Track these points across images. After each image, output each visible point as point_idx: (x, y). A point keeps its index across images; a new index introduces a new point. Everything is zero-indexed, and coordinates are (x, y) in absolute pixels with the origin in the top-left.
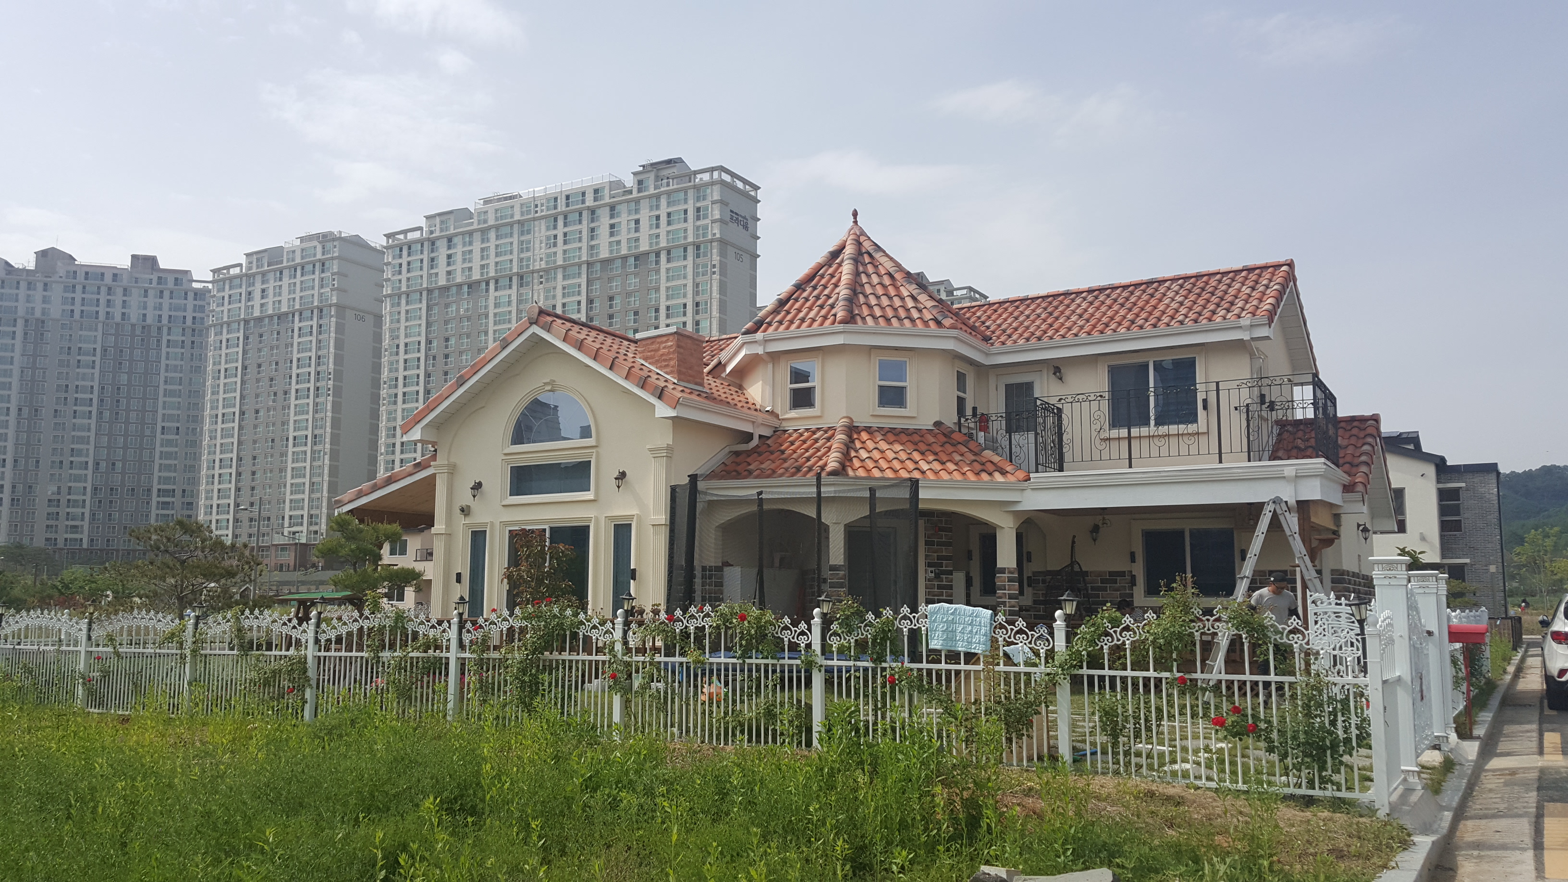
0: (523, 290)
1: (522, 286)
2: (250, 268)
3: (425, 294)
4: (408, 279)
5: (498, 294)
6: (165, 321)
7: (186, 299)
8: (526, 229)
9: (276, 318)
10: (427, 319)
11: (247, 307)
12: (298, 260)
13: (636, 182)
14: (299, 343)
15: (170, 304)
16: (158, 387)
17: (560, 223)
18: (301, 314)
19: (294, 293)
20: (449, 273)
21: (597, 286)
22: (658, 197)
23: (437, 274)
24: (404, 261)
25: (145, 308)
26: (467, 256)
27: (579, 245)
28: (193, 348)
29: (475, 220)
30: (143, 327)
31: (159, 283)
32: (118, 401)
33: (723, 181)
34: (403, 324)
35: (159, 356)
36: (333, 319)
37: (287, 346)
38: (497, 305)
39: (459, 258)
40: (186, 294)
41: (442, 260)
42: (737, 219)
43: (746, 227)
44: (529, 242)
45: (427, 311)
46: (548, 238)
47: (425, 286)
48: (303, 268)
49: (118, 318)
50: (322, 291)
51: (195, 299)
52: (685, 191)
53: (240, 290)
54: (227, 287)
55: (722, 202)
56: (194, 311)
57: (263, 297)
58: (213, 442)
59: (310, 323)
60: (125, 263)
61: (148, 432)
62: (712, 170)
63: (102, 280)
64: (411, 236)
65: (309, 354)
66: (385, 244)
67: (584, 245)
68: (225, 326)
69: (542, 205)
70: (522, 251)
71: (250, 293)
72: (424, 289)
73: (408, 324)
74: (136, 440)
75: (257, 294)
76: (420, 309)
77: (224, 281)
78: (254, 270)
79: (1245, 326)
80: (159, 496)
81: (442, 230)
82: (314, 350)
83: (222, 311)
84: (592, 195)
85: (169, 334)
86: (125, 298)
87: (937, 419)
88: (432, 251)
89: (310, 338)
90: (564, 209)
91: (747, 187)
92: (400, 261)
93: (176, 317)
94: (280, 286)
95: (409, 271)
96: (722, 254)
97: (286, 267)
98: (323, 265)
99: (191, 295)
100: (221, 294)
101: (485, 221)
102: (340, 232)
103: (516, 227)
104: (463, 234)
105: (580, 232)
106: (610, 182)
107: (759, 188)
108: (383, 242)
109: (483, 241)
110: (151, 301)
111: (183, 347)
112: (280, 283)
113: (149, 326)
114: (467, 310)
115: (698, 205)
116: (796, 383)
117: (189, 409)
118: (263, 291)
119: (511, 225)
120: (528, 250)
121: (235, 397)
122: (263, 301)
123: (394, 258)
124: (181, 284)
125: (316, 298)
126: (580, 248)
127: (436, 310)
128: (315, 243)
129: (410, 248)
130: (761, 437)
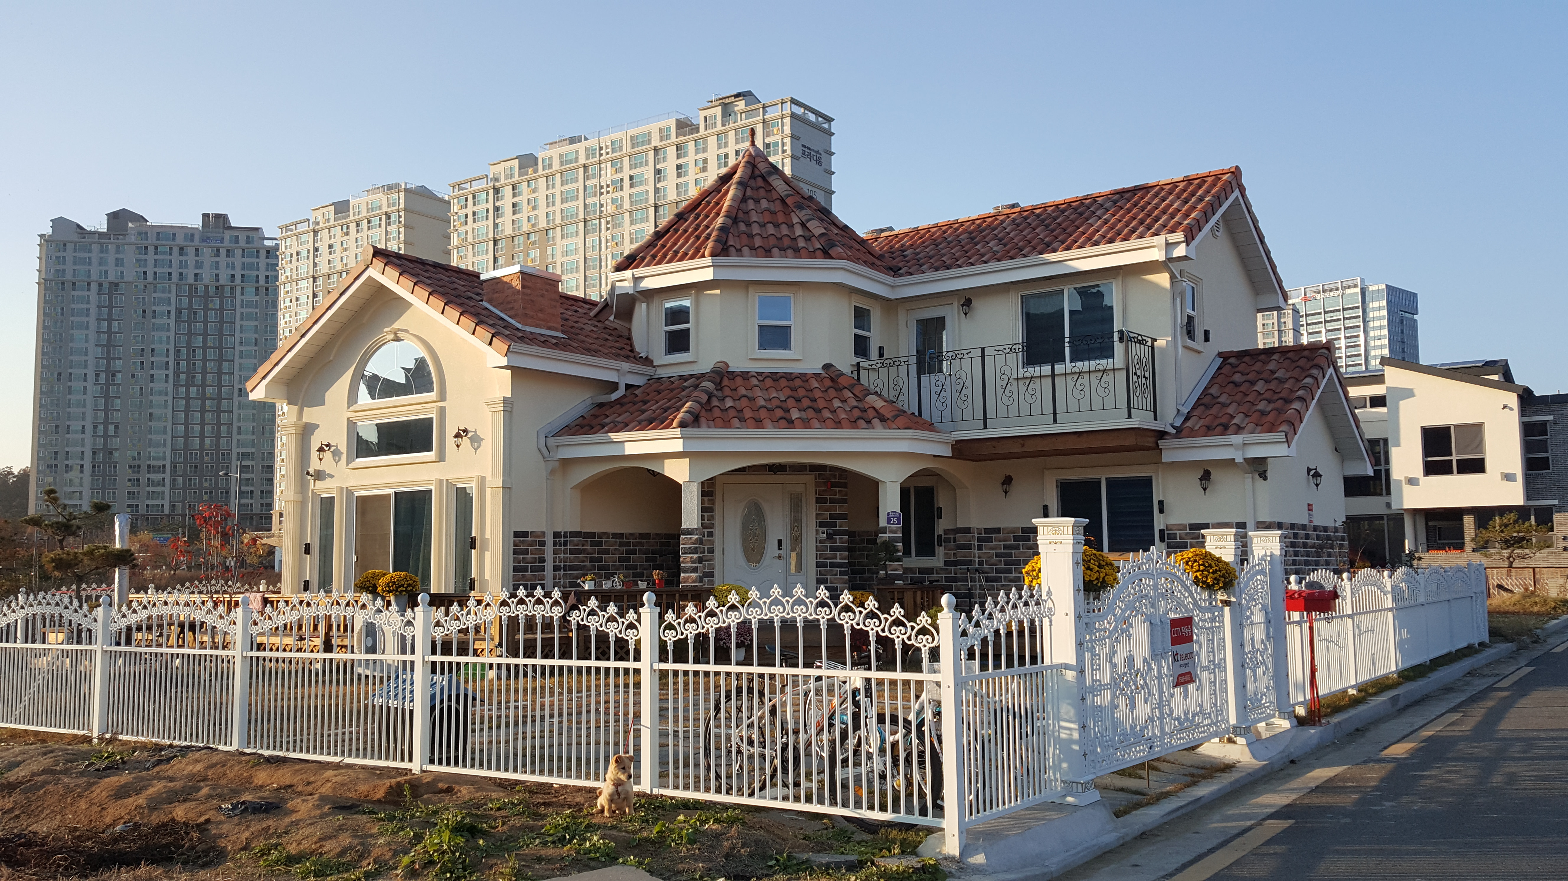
0: (590, 238)
1: (588, 233)
2: (317, 224)
3: (492, 244)
4: (474, 230)
5: (565, 242)
6: (238, 279)
7: (258, 257)
8: (591, 173)
11: (315, 264)
12: (366, 213)
13: (704, 119)
15: (243, 263)
16: (233, 348)
17: (626, 165)
20: (515, 222)
22: (726, 133)
23: (502, 224)
24: (469, 211)
25: (217, 268)
26: (532, 203)
27: (646, 188)
28: (267, 307)
29: (540, 166)
30: (217, 288)
31: (231, 241)
32: (194, 364)
33: (794, 113)
38: (564, 255)
39: (524, 206)
40: (258, 252)
41: (507, 209)
42: (810, 153)
43: (819, 162)
44: (595, 187)
46: (614, 182)
47: (492, 236)
48: (370, 222)
49: (191, 280)
50: (389, 244)
51: (267, 257)
52: (754, 126)
53: (308, 247)
54: (295, 243)
55: (793, 137)
56: (267, 270)
57: (330, 254)
60: (196, 222)
62: (783, 103)
63: (174, 240)
64: (476, 185)
66: (451, 194)
67: (651, 188)
68: (295, 284)
69: (607, 147)
70: (588, 196)
71: (318, 250)
72: (491, 240)
75: (325, 250)
76: (487, 260)
77: (291, 237)
78: (321, 226)
79: (1161, 245)
81: (507, 177)
83: (293, 270)
84: (658, 134)
85: (242, 294)
86: (197, 258)
87: (827, 362)
88: (498, 200)
90: (629, 150)
91: (820, 119)
92: (466, 211)
93: (249, 276)
94: (350, 241)
95: (475, 221)
97: (354, 221)
98: (391, 217)
99: (263, 253)
100: (289, 251)
101: (550, 167)
102: (407, 183)
103: (581, 171)
105: (647, 174)
106: (677, 120)
107: (833, 120)
108: (449, 191)
109: (548, 188)
110: (223, 261)
111: (257, 307)
113: (223, 286)
115: (768, 140)
116: (672, 325)
119: (576, 169)
123: (459, 209)
124: (253, 242)
126: (647, 191)
127: (503, 261)
128: (383, 195)
129: (474, 197)
130: (628, 387)
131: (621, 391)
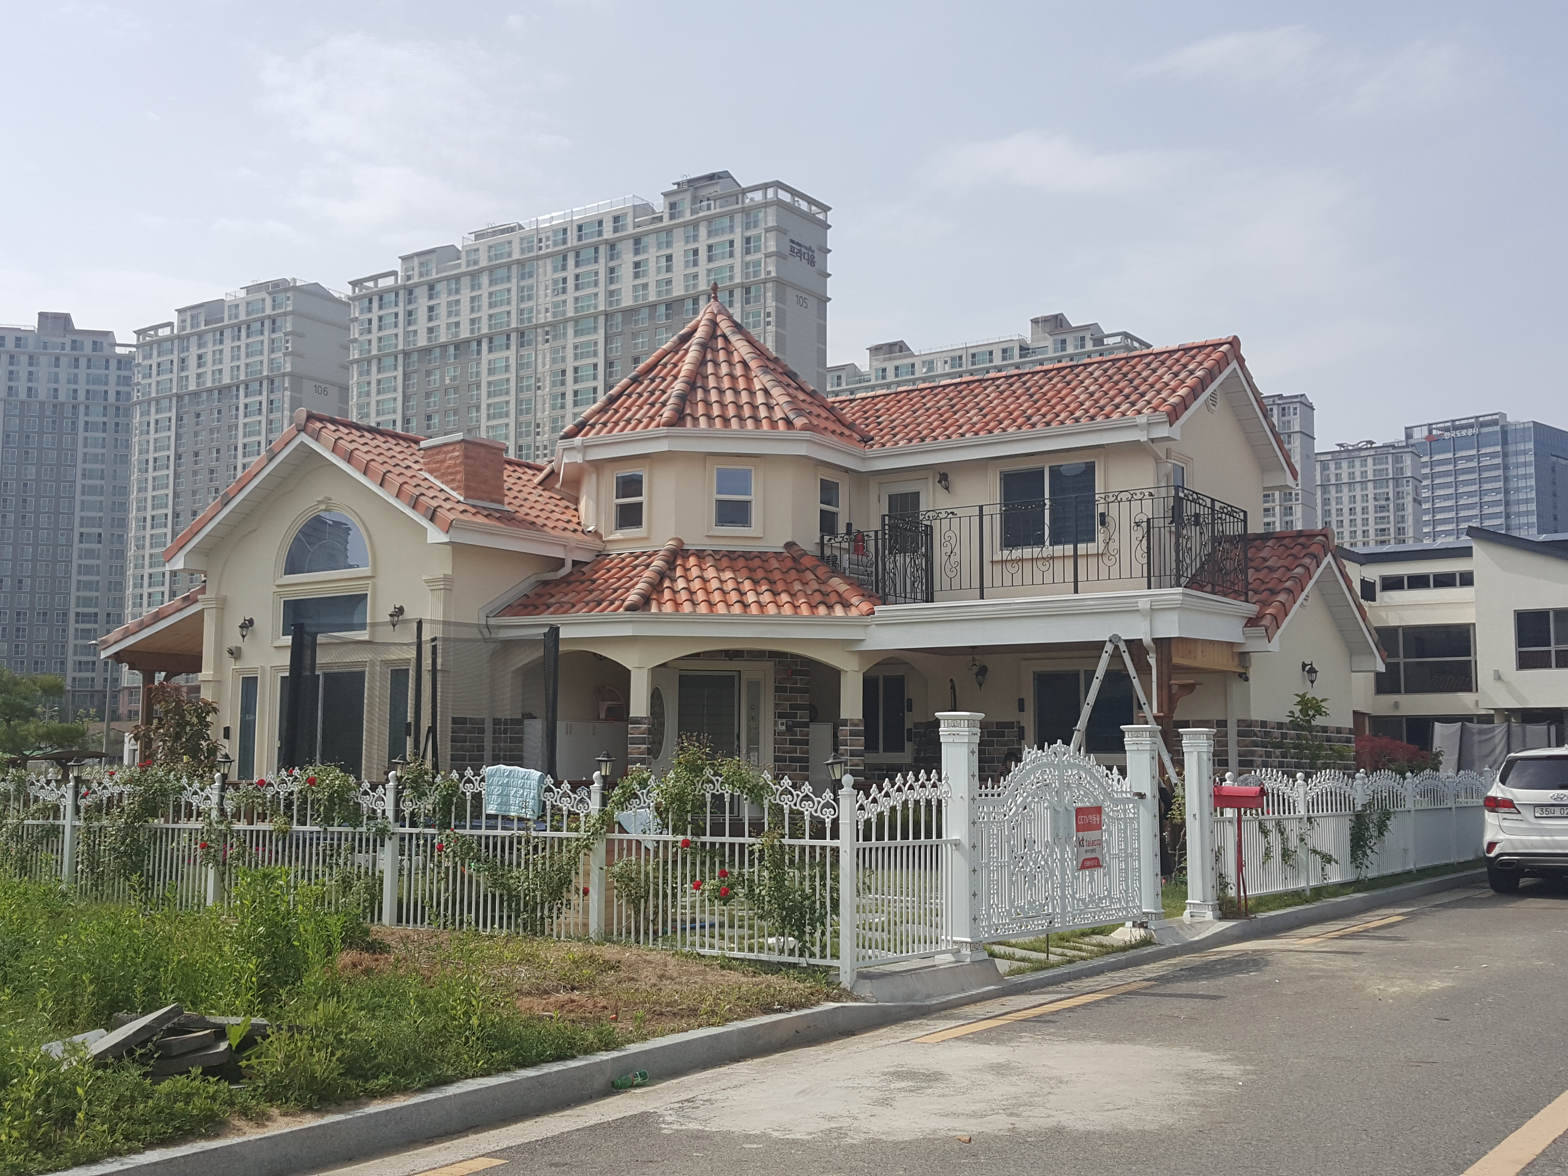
0: (524, 352)
1: (522, 346)
2: (183, 328)
3: (400, 357)
4: (380, 339)
5: (492, 356)
6: (81, 396)
7: (107, 368)
8: (527, 270)
9: (216, 392)
10: (404, 392)
11: (180, 379)
12: (243, 317)
13: (668, 205)
14: (245, 425)
15: (88, 375)
16: (74, 481)
17: (571, 262)
18: (247, 387)
19: (238, 359)
20: (431, 330)
21: (617, 343)
22: (695, 224)
23: (415, 332)
24: (374, 315)
25: (56, 381)
26: (453, 307)
27: (595, 290)
28: (116, 431)
29: (463, 261)
30: (55, 406)
31: (73, 348)
32: (25, 501)
33: (779, 200)
34: (374, 398)
35: (74, 443)
36: (288, 393)
37: (230, 428)
38: (491, 372)
39: (443, 310)
40: (107, 361)
41: (422, 314)
42: (800, 251)
43: (812, 262)
44: (531, 288)
45: (404, 380)
46: (555, 282)
47: (400, 347)
48: (248, 327)
49: (23, 395)
50: (273, 356)
51: (119, 369)
52: (731, 215)
53: (171, 357)
54: (155, 352)
55: (779, 230)
56: (118, 384)
57: (199, 366)
58: (141, 552)
59: (259, 398)
60: (31, 323)
61: (62, 540)
62: (765, 187)
63: (2, 345)
64: (383, 283)
65: (257, 438)
66: (350, 294)
67: (601, 290)
68: (153, 403)
69: (548, 239)
70: (522, 299)
71: (183, 361)
72: (399, 352)
73: (380, 398)
74: (48, 550)
75: (192, 362)
76: (395, 378)
77: (151, 344)
78: (188, 331)
79: (1142, 424)
80: (77, 622)
81: (421, 275)
82: (264, 433)
83: (150, 385)
84: (611, 224)
85: (87, 414)
86: (31, 369)
87: (790, 540)
88: (410, 302)
89: (258, 418)
90: (575, 243)
91: (813, 208)
92: (369, 316)
93: (95, 392)
94: (221, 351)
95: (380, 328)
96: (780, 298)
97: (227, 327)
98: (274, 322)
99: (113, 364)
100: (147, 362)
101: (476, 262)
102: (295, 280)
103: (514, 268)
104: (448, 279)
105: (596, 274)
106: (634, 206)
107: (830, 209)
108: (348, 291)
109: (473, 288)
110: (64, 372)
111: (104, 431)
112: (221, 347)
113: (63, 404)
114: (454, 379)
115: (748, 234)
116: (623, 497)
117: (113, 510)
118: (200, 357)
119: (509, 266)
120: (530, 298)
121: (167, 495)
122: (200, 371)
123: (361, 313)
124: (101, 350)
125: (265, 365)
126: (596, 295)
127: (414, 379)
128: (264, 294)
129: (381, 299)
130: (575, 563)
131: (568, 568)
